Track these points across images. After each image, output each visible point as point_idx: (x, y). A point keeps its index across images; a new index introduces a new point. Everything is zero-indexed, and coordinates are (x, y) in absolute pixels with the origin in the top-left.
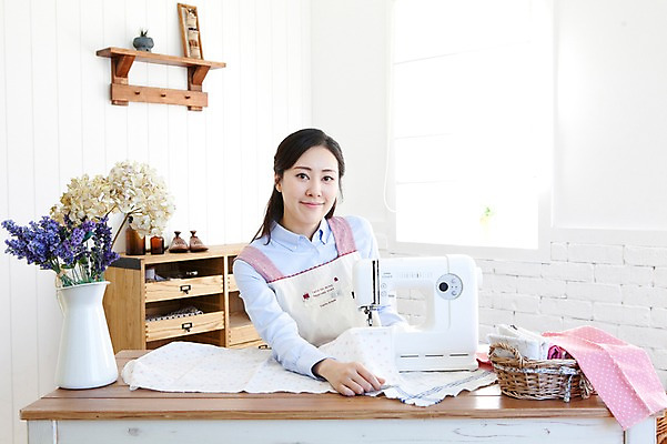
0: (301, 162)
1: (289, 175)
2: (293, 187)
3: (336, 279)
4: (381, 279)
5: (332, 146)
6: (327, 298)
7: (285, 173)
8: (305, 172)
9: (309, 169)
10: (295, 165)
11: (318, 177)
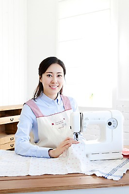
2: (46, 80)
3: (64, 119)
6: (61, 126)
7: (43, 75)
8: (50, 74)
9: (52, 73)
10: (47, 71)
11: (56, 75)
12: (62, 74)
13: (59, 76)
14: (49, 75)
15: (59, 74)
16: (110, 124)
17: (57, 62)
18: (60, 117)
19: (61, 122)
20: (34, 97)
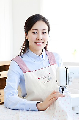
0: (34, 28)
1: (30, 33)
2: (32, 37)
3: (49, 73)
4: (69, 75)
5: (45, 20)
6: (46, 80)
9: (37, 30)
11: (41, 32)
12: (47, 31)
13: (44, 33)
14: (35, 33)
15: (44, 31)
17: (42, 19)
18: (46, 71)
19: (47, 76)
20: (21, 53)
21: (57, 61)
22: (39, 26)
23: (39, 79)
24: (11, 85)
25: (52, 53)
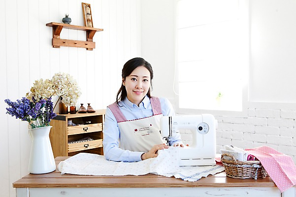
2: (130, 84)
4: (173, 125)
7: (127, 78)
8: (135, 77)
9: (137, 76)
10: (131, 74)
11: (141, 80)
12: (149, 79)
13: (144, 80)
14: (134, 79)
15: (145, 78)
16: (200, 128)
17: (144, 64)
18: (146, 122)
19: (148, 129)
20: (117, 100)
21: (162, 110)
22: (141, 71)
23: (136, 130)
24: (110, 136)
25: (157, 99)
